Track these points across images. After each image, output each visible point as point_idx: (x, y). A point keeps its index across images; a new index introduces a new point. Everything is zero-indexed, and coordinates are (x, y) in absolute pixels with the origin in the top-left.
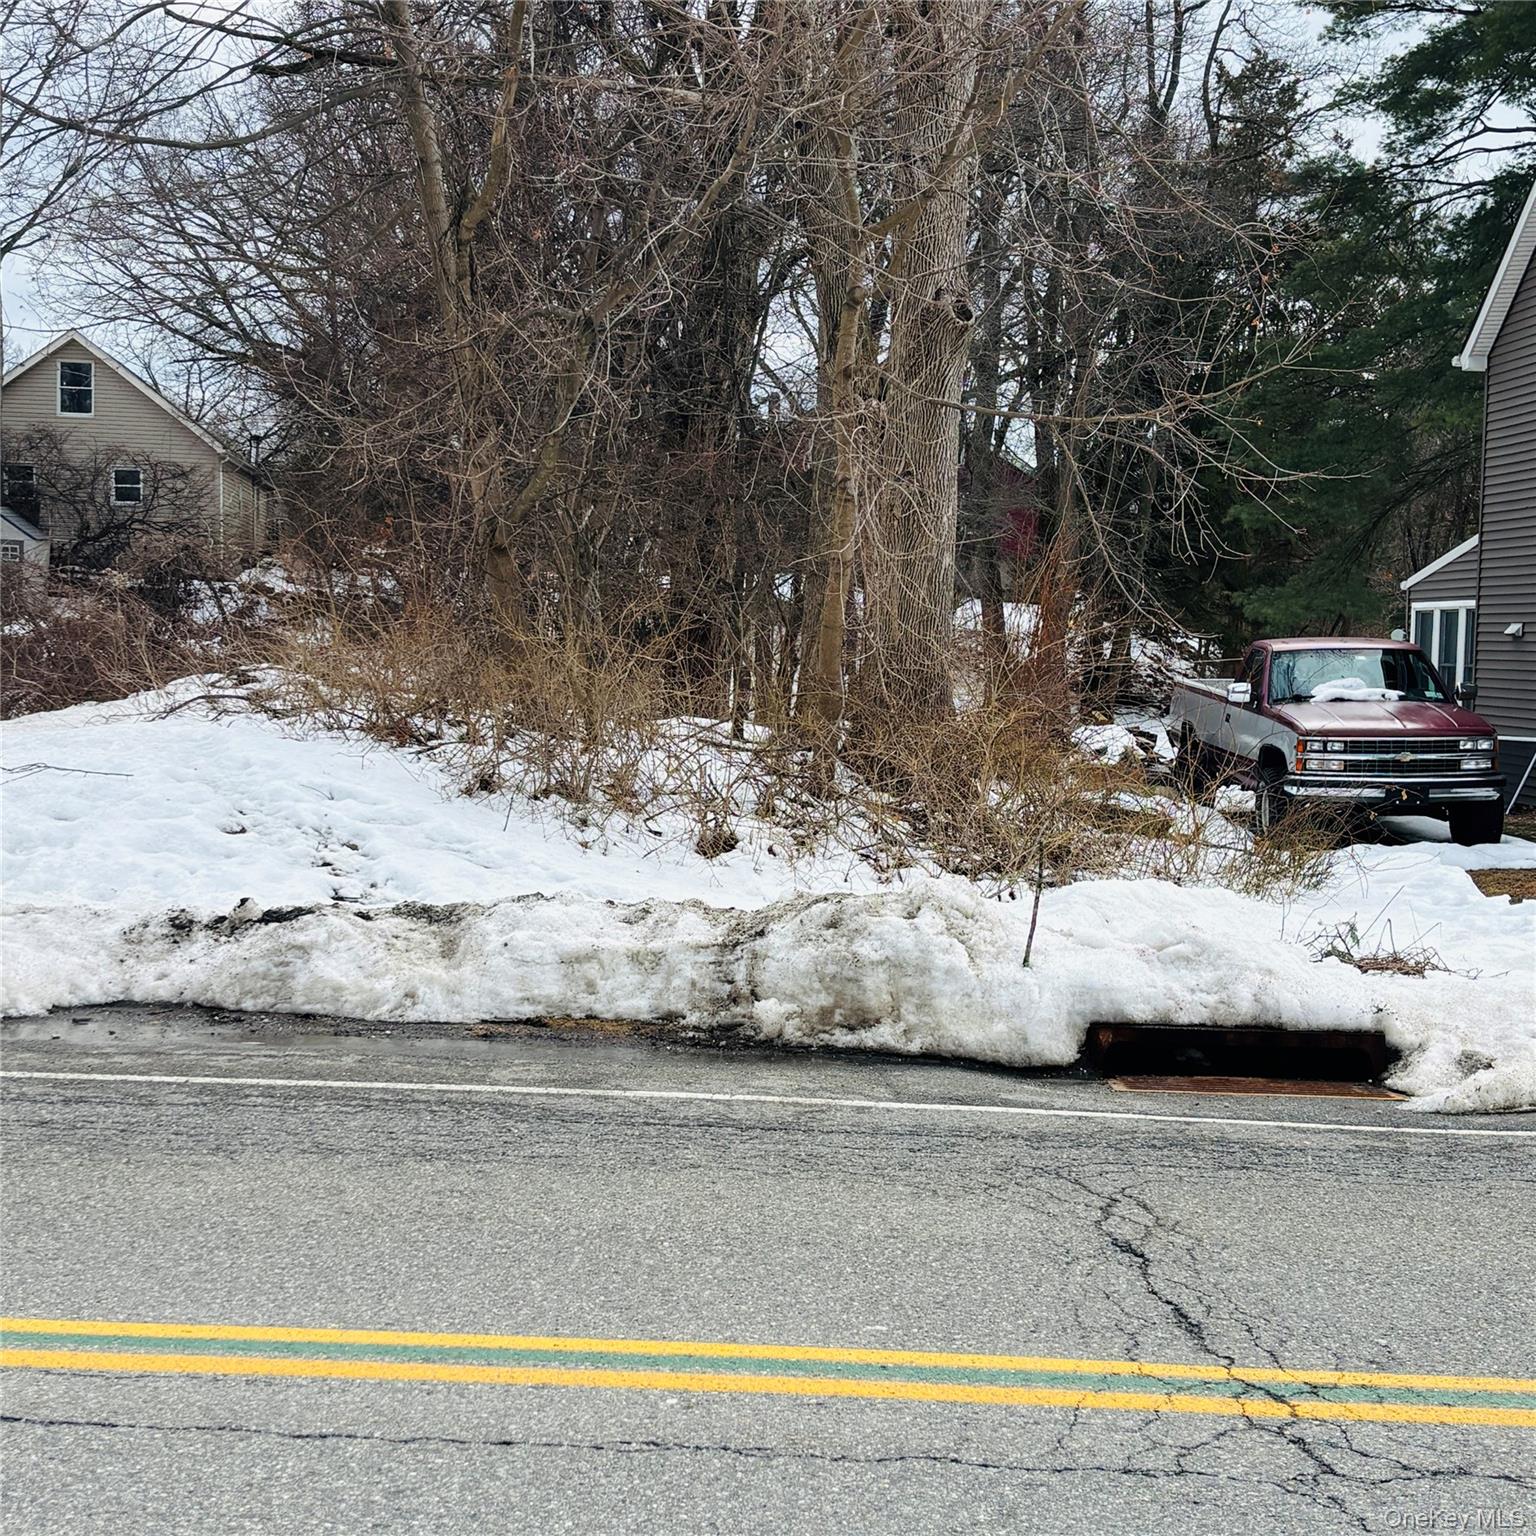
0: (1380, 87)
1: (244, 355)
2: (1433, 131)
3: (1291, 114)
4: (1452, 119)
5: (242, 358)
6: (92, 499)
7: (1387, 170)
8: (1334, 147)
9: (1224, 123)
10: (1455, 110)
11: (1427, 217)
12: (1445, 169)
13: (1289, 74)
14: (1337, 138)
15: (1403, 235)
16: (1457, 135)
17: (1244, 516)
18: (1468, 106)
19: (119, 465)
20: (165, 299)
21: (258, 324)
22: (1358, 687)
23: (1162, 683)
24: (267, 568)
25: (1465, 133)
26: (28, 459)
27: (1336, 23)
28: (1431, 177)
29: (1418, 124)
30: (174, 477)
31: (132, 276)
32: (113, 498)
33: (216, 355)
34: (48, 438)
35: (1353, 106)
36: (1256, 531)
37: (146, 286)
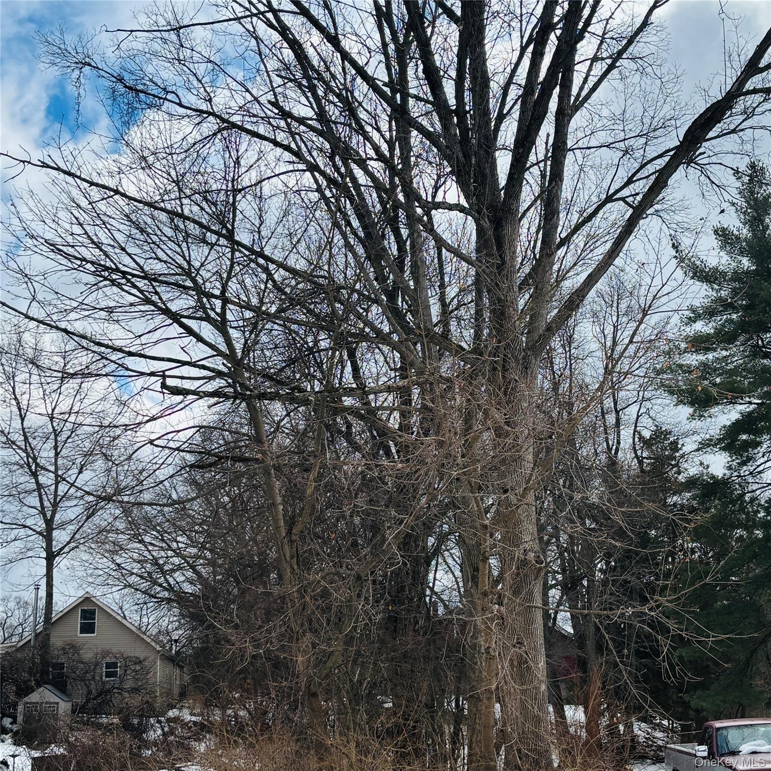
0: (720, 440)
1: (170, 599)
2: (749, 459)
3: (677, 454)
4: (758, 453)
5: (169, 601)
6: (94, 678)
7: (730, 478)
8: (701, 469)
9: (645, 460)
10: (759, 449)
11: (753, 500)
12: (758, 476)
13: (675, 436)
14: (701, 464)
15: (742, 509)
16: (762, 460)
17: (684, 654)
18: (765, 446)
19: (108, 660)
20: (133, 574)
21: (178, 583)
22: (763, 745)
23: (652, 746)
24: (180, 709)
25: (766, 459)
26: (63, 660)
27: (695, 412)
28: (753, 481)
29: (742, 456)
30: (135, 664)
31: (117, 564)
32: (104, 677)
33: (155, 600)
34: (73, 648)
35: (709, 449)
36: (690, 661)
37: (123, 569)
